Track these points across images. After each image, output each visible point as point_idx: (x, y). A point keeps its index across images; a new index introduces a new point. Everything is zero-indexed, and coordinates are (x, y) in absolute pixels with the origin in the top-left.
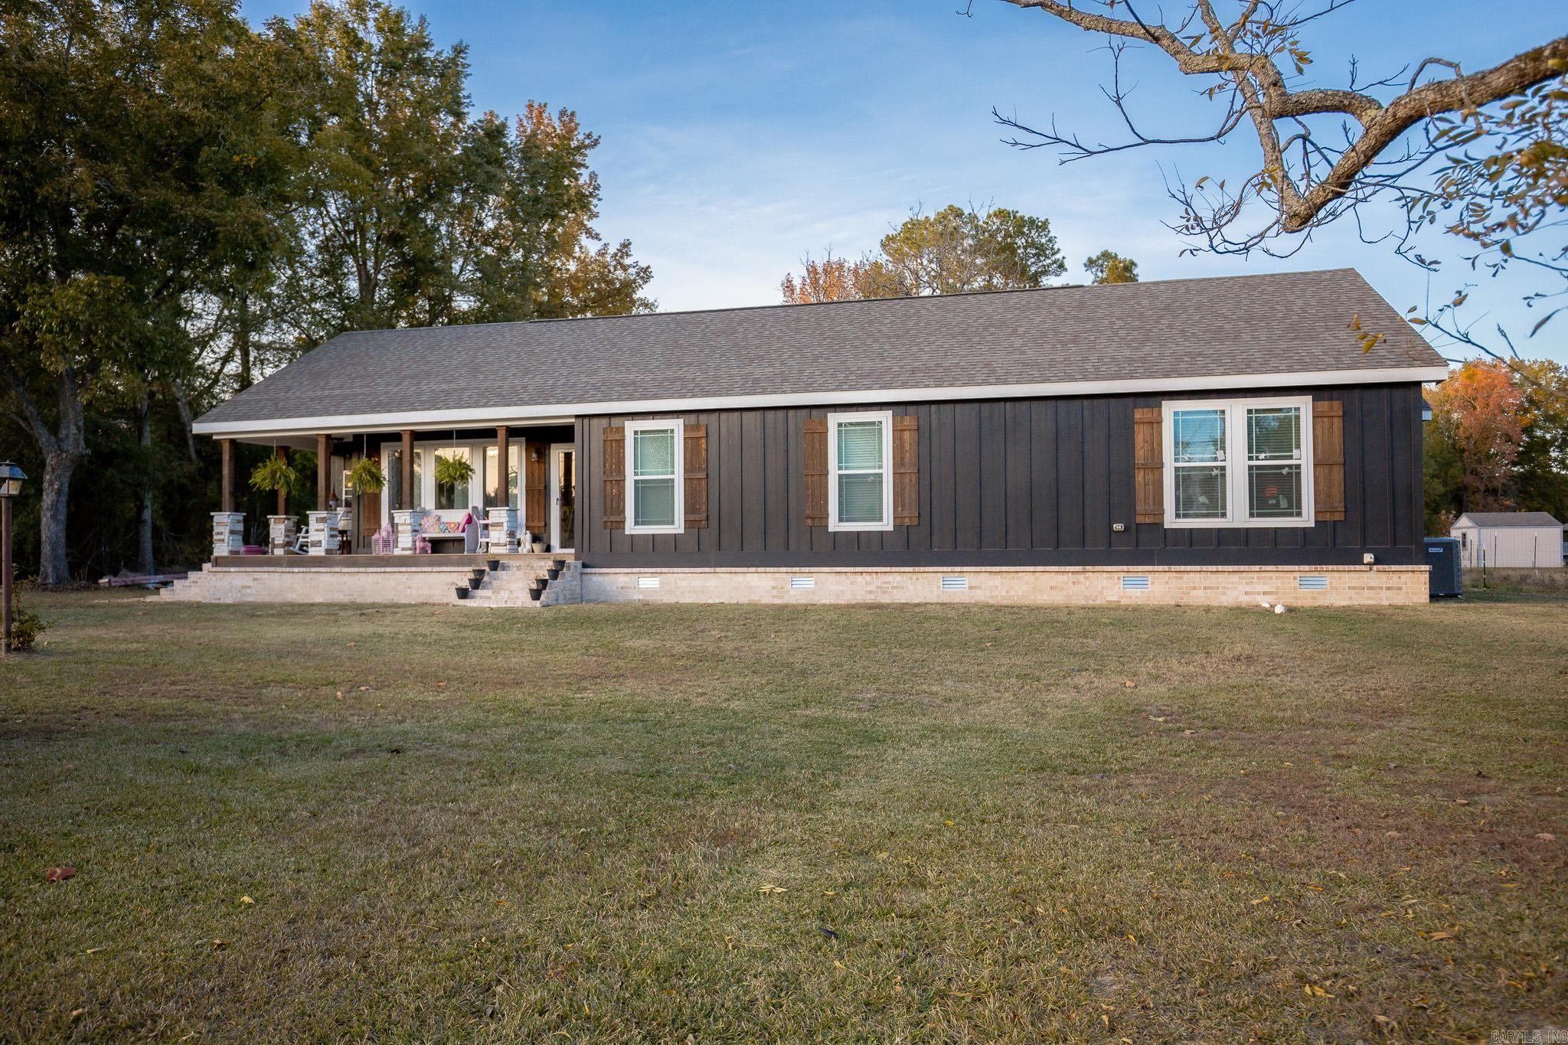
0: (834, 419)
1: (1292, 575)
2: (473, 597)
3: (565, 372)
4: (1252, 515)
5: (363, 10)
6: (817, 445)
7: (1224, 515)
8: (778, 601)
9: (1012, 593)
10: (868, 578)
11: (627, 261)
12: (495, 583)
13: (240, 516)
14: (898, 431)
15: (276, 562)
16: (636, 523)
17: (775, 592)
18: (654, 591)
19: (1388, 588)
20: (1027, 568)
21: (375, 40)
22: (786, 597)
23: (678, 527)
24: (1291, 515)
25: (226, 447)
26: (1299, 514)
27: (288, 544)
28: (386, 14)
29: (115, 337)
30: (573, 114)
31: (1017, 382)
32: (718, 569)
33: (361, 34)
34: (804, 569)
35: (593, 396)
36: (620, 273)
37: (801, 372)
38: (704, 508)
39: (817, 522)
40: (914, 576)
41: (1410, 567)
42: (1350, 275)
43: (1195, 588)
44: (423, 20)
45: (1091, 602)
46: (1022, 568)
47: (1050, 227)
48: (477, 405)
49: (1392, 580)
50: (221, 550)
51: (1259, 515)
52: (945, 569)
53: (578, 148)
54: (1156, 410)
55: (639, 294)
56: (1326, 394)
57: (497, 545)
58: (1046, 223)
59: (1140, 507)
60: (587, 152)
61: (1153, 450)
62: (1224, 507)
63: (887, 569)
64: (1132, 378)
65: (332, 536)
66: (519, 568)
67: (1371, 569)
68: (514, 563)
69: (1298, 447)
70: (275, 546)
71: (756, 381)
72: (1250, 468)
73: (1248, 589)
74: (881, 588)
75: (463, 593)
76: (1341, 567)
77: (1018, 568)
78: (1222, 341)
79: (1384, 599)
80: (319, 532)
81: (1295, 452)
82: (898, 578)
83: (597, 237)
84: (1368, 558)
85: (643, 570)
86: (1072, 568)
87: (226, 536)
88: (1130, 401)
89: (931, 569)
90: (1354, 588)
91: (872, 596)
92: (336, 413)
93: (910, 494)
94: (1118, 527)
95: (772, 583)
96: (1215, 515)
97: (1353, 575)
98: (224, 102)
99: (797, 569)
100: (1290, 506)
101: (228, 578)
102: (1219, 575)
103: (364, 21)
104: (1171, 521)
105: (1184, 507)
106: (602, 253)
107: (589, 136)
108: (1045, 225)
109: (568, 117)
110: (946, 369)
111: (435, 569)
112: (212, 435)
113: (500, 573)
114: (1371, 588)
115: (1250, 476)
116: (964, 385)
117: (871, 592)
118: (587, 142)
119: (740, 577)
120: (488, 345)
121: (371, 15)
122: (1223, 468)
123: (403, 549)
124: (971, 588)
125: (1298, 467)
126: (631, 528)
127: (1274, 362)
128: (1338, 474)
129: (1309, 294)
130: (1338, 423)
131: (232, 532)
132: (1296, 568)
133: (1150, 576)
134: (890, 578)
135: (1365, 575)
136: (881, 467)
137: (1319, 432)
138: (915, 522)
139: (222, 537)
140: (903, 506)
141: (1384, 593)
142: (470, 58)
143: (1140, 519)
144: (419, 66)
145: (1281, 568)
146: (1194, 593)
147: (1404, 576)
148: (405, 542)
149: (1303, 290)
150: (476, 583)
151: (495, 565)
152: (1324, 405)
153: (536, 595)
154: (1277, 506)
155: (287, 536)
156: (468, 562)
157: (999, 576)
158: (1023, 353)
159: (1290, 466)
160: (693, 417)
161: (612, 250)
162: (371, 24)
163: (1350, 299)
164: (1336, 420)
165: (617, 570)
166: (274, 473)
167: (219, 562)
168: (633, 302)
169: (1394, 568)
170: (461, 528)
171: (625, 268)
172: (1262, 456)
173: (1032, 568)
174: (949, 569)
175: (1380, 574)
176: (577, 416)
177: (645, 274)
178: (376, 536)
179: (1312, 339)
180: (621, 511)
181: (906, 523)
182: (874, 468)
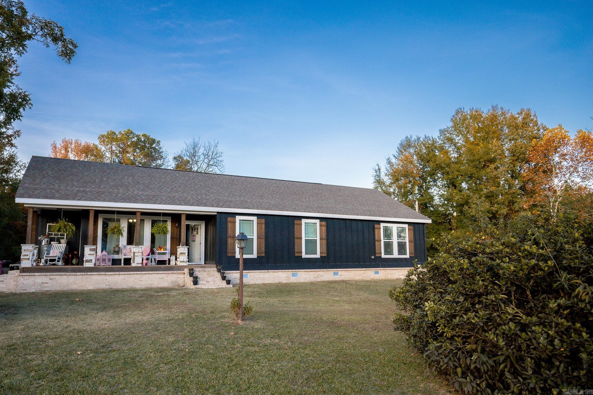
0: (303, 221)
4: (399, 254)
6: (299, 229)
7: (393, 254)
8: (287, 282)
9: (350, 277)
10: (314, 273)
17: (287, 278)
22: (290, 280)
23: (255, 255)
24: (405, 254)
25: (32, 211)
31: (351, 215)
34: (296, 270)
38: (264, 249)
40: (326, 272)
45: (368, 279)
50: (25, 264)
52: (334, 270)
54: (379, 226)
56: (411, 224)
59: (376, 252)
61: (379, 236)
62: (393, 252)
63: (319, 270)
64: (376, 216)
72: (398, 242)
73: (399, 274)
74: (317, 276)
75: (196, 283)
88: (374, 223)
89: (330, 270)
91: (315, 279)
93: (325, 247)
94: (373, 257)
95: (286, 275)
96: (391, 254)
99: (293, 270)
100: (405, 252)
105: (386, 252)
112: (24, 204)
116: (339, 214)
122: (392, 242)
123: (137, 264)
124: (340, 275)
125: (406, 242)
130: (412, 232)
132: (407, 268)
133: (380, 272)
134: (320, 273)
136: (316, 237)
137: (409, 234)
138: (326, 255)
139: (28, 257)
140: (322, 249)
143: (377, 255)
146: (388, 275)
152: (410, 228)
153: (228, 282)
154: (402, 252)
157: (347, 272)
160: (260, 216)
165: (233, 272)
167: (25, 270)
173: (354, 269)
176: (218, 213)
180: (234, 249)
181: (324, 255)
182: (314, 237)
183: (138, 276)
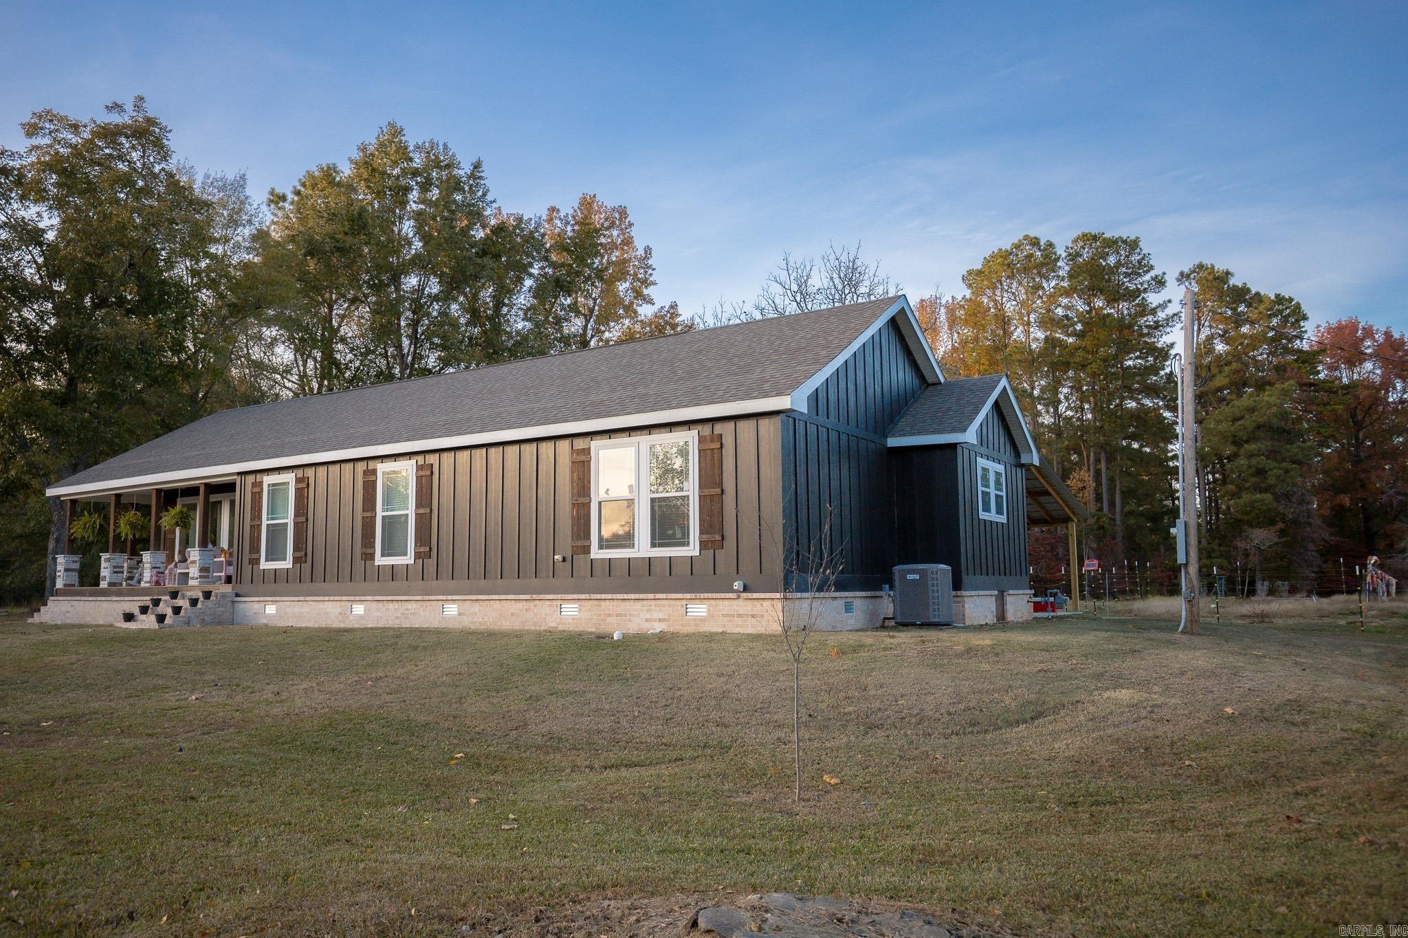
0: (381, 468)
1: (682, 604)
4: (653, 545)
6: (371, 492)
7: (633, 546)
8: (344, 626)
9: (486, 619)
10: (396, 605)
13: (76, 558)
14: (418, 477)
15: (104, 593)
16: (267, 559)
17: (341, 618)
18: (273, 617)
19: (753, 616)
22: (347, 622)
23: (289, 562)
25: (68, 506)
26: (688, 544)
31: (491, 431)
34: (359, 598)
38: (303, 547)
39: (368, 558)
40: (424, 604)
41: (771, 595)
43: (609, 615)
45: (538, 628)
49: (758, 607)
51: (661, 545)
52: (444, 598)
56: (708, 426)
61: (584, 487)
62: (633, 538)
67: (739, 597)
69: (687, 479)
72: (653, 500)
74: (404, 614)
75: (129, 617)
76: (718, 596)
79: (750, 627)
81: (686, 485)
82: (414, 605)
84: (737, 586)
85: (268, 598)
86: (525, 597)
87: (64, 573)
89: (435, 598)
90: (726, 616)
91: (400, 621)
93: (425, 532)
94: (558, 558)
95: (340, 610)
96: (627, 546)
99: (354, 598)
100: (682, 536)
102: (627, 603)
104: (595, 552)
105: (606, 538)
112: (53, 497)
114: (740, 616)
115: (652, 507)
116: (457, 435)
117: (397, 618)
119: (321, 605)
122: (633, 502)
124: (459, 615)
125: (687, 498)
126: (263, 564)
127: (678, 399)
128: (717, 504)
130: (717, 455)
132: (684, 596)
133: (579, 604)
135: (735, 602)
136: (408, 509)
137: (703, 465)
138: (427, 557)
139: (61, 573)
140: (421, 543)
141: (751, 621)
145: (672, 596)
146: (609, 620)
147: (766, 603)
152: (707, 438)
154: (674, 535)
157: (477, 604)
159: (680, 498)
160: (300, 471)
164: (715, 451)
165: (254, 600)
167: (58, 593)
169: (759, 596)
172: (660, 489)
175: (748, 603)
176: (239, 474)
180: (259, 550)
181: (422, 556)
182: (404, 509)
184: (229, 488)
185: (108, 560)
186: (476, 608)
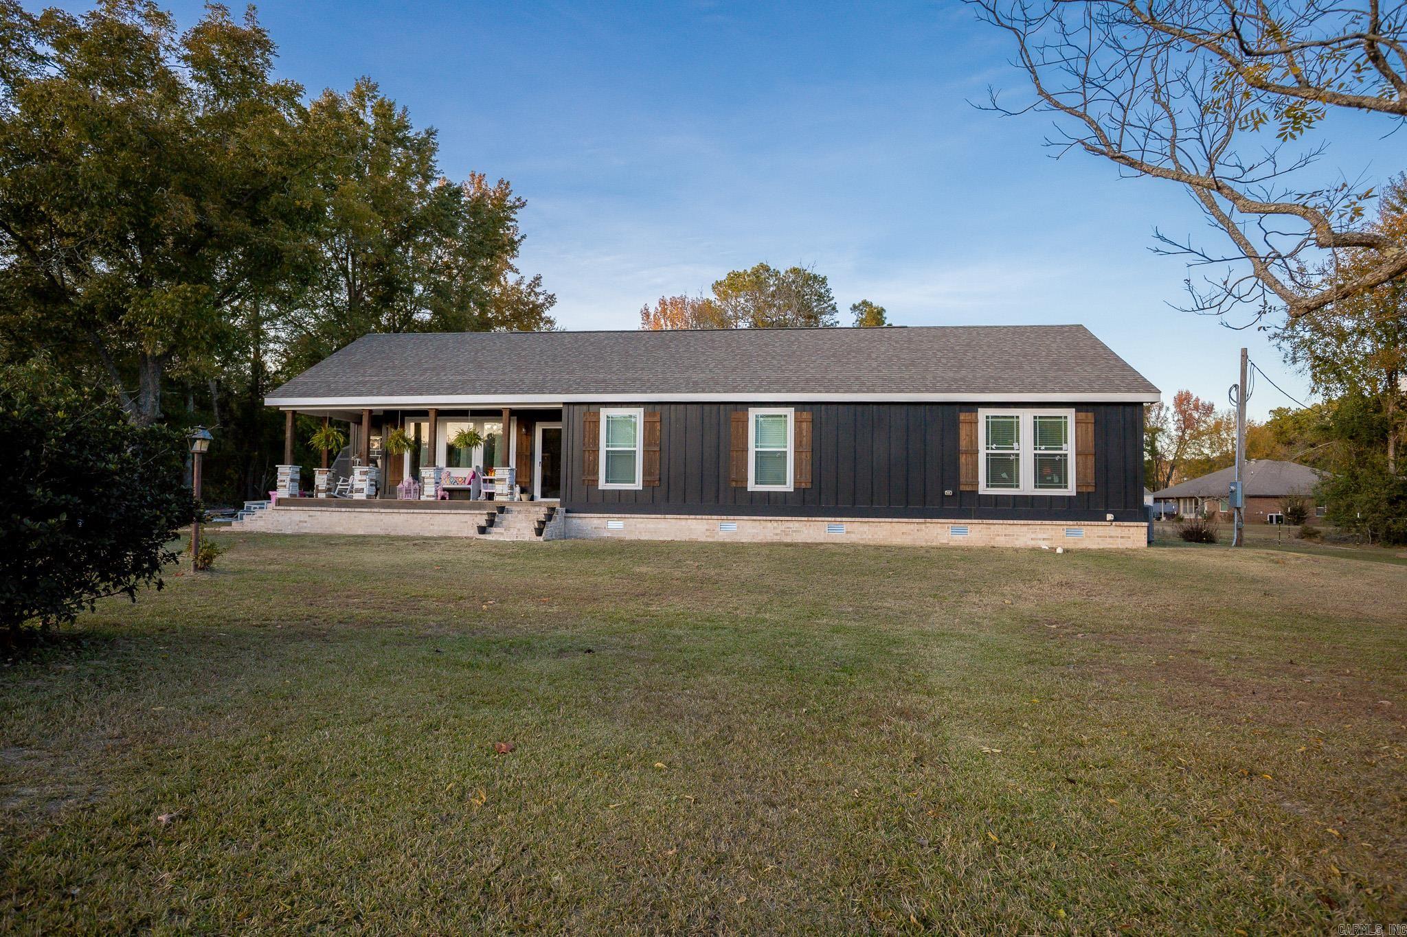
0: (753, 413)
1: (1061, 528)
2: (489, 533)
3: (550, 370)
4: (1036, 487)
5: (363, 100)
6: (741, 430)
7: (1018, 486)
8: (710, 540)
9: (876, 536)
10: (775, 524)
11: (537, 290)
12: (505, 523)
13: (298, 468)
14: (798, 422)
15: (321, 503)
16: (607, 481)
17: (708, 533)
18: (620, 531)
19: (1122, 537)
20: (887, 520)
21: (370, 120)
22: (716, 537)
23: (638, 485)
24: (1060, 487)
25: (289, 416)
26: (1066, 487)
27: (329, 490)
28: (381, 104)
29: (201, 331)
30: (508, 183)
31: (882, 392)
32: (667, 516)
33: (361, 117)
34: (729, 517)
35: (576, 389)
36: (532, 298)
37: (726, 378)
38: (658, 472)
39: (739, 485)
40: (808, 524)
41: (1136, 524)
42: (1079, 327)
43: (998, 535)
44: (405, 109)
45: (929, 544)
46: (883, 520)
47: (828, 282)
48: (488, 392)
49: (1125, 532)
50: (282, 493)
51: (1040, 487)
52: (830, 519)
53: (511, 208)
54: (974, 414)
55: (546, 314)
56: (1085, 407)
57: (501, 495)
58: (825, 279)
59: (962, 479)
60: (517, 210)
61: (971, 441)
62: (1018, 481)
63: (790, 518)
64: (959, 392)
65: (371, 485)
66: (519, 512)
67: (1111, 524)
68: (514, 508)
69: (1066, 442)
70: (318, 491)
71: (696, 383)
72: (1035, 455)
73: (1033, 536)
74: (784, 531)
75: (482, 530)
76: (1093, 523)
77: (881, 520)
78: (1012, 369)
79: (1120, 544)
80: (361, 480)
81: (1064, 446)
82: (797, 524)
83: (517, 271)
84: (1110, 517)
85: (611, 515)
86: (917, 520)
87: (287, 483)
88: (957, 408)
89: (820, 519)
90: (1100, 537)
91: (780, 537)
92: (378, 394)
93: (807, 468)
94: (948, 492)
95: (707, 527)
96: (1012, 486)
97: (1100, 528)
98: (293, 162)
99: (725, 517)
100: (1060, 482)
101: (288, 514)
102: (1015, 527)
103: (363, 107)
104: (983, 489)
105: (993, 480)
106: (519, 283)
107: (519, 200)
108: (824, 280)
109: (504, 185)
110: (830, 380)
111: (453, 511)
112: (279, 407)
113: (505, 515)
114: (1111, 537)
115: (1035, 460)
116: (846, 392)
117: (777, 534)
118: (517, 203)
119: (683, 522)
120: (484, 348)
121: (368, 104)
122: (1017, 455)
123: (426, 496)
124: (847, 532)
125: (1066, 455)
126: (602, 485)
127: (1050, 385)
128: (1091, 461)
129: (1058, 340)
130: (1091, 428)
131: (292, 480)
132: (1064, 522)
133: (969, 526)
134: (791, 525)
135: (1107, 528)
136: (786, 447)
137: (1079, 433)
138: (809, 486)
139: (283, 483)
140: (801, 474)
141: (1120, 541)
142: (437, 139)
143: (963, 488)
144: (402, 142)
145: (1054, 522)
146: (998, 538)
147: (1131, 529)
148: (429, 491)
149: (1055, 338)
150: (491, 523)
151: (502, 510)
152: (1082, 415)
153: (539, 532)
154: (1052, 481)
155: (328, 484)
156: (480, 507)
157: (867, 525)
158: (880, 371)
159: (1060, 455)
160: (651, 407)
161: (527, 281)
162: (368, 110)
163: (1086, 345)
164: (1090, 425)
165: (592, 515)
166: (327, 437)
167: (278, 502)
168: (541, 319)
169: (1126, 524)
170: (467, 482)
171: (537, 294)
172: (1043, 447)
173: (890, 520)
174: (833, 519)
175: (1119, 529)
176: (564, 403)
177: (551, 300)
178: (400, 486)
179: (1069, 370)
180: (596, 473)
181: (803, 485)
182: (781, 447)
183: (428, 517)
184: (553, 415)
185: (362, 473)
186: (865, 528)
